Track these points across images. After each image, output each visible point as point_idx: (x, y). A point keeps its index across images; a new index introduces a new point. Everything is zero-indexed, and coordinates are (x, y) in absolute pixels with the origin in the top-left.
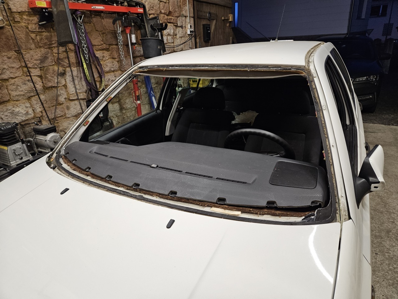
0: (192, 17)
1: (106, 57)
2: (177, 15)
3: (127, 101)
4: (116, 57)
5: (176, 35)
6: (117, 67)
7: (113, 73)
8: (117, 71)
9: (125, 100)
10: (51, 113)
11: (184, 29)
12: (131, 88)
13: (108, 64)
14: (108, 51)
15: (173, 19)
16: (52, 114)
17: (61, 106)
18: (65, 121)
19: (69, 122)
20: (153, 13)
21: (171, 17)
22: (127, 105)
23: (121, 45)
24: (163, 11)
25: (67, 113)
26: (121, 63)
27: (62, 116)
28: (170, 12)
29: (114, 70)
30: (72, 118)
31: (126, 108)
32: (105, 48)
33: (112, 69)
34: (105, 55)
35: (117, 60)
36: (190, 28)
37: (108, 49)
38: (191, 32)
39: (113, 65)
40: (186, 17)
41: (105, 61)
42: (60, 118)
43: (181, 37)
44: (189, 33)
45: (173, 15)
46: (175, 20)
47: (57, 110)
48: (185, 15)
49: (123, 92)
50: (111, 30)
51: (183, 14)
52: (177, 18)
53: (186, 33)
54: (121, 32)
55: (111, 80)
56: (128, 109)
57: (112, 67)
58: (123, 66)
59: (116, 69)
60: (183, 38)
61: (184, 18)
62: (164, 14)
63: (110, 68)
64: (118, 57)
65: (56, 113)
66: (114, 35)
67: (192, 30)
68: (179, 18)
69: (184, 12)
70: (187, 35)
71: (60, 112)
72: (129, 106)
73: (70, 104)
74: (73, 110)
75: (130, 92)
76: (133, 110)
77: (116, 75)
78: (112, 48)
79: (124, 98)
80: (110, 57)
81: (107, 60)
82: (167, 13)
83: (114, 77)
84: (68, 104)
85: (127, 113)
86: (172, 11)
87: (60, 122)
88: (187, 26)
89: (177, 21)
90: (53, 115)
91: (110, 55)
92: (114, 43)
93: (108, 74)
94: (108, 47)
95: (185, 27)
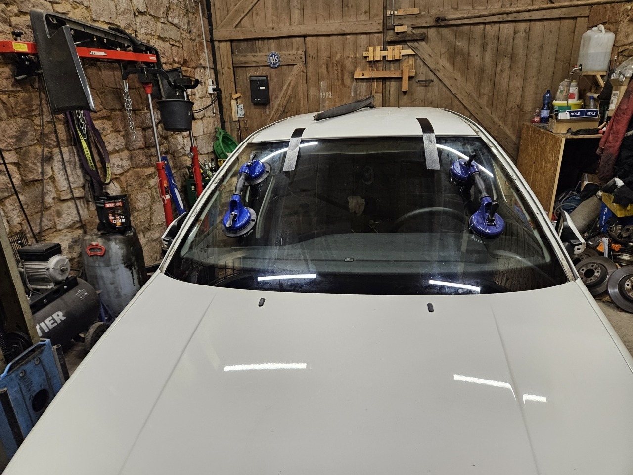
0: (212, 69)
1: (108, 129)
2: (194, 65)
3: (139, 197)
4: (121, 129)
5: (194, 95)
6: (123, 144)
7: (118, 154)
8: (121, 150)
9: (136, 195)
10: (35, 224)
11: (203, 86)
12: (143, 177)
13: (111, 141)
14: (109, 120)
15: (189, 71)
16: (36, 226)
17: (49, 212)
18: (55, 236)
19: (61, 237)
20: (164, 62)
21: (187, 69)
22: (139, 204)
23: (130, 110)
24: (176, 59)
25: (57, 222)
26: (128, 138)
27: (51, 228)
28: (185, 61)
29: (119, 150)
30: (66, 230)
31: (139, 208)
32: (105, 115)
33: (117, 149)
34: (106, 126)
35: (122, 133)
36: (211, 84)
37: (109, 116)
38: (214, 90)
39: (118, 142)
40: (205, 68)
41: (106, 135)
42: (47, 232)
43: (201, 98)
44: (211, 91)
45: (189, 65)
46: (192, 73)
47: (44, 219)
48: (203, 65)
49: (132, 183)
50: (112, 88)
51: (201, 64)
52: (194, 70)
53: (207, 91)
54: (128, 88)
55: (117, 166)
56: (140, 210)
57: (117, 145)
58: (131, 142)
59: (122, 147)
60: (203, 99)
61: (202, 70)
62: (178, 63)
63: (114, 146)
64: (124, 129)
65: (43, 224)
66: (117, 96)
67: (215, 87)
68: (196, 70)
69: (202, 61)
70: (208, 94)
71: (47, 222)
72: (142, 205)
73: (61, 207)
74: (67, 217)
75: (142, 183)
76: (148, 211)
77: (123, 158)
78: (115, 114)
79: (135, 193)
80: (112, 129)
81: (109, 134)
82: (182, 63)
83: (119, 160)
84: (59, 208)
85: (140, 217)
86: (187, 59)
87: (49, 239)
88: (207, 81)
89: (194, 74)
90: (38, 227)
91: (112, 127)
92: (118, 107)
93: (112, 156)
94: (109, 114)
95: (205, 83)
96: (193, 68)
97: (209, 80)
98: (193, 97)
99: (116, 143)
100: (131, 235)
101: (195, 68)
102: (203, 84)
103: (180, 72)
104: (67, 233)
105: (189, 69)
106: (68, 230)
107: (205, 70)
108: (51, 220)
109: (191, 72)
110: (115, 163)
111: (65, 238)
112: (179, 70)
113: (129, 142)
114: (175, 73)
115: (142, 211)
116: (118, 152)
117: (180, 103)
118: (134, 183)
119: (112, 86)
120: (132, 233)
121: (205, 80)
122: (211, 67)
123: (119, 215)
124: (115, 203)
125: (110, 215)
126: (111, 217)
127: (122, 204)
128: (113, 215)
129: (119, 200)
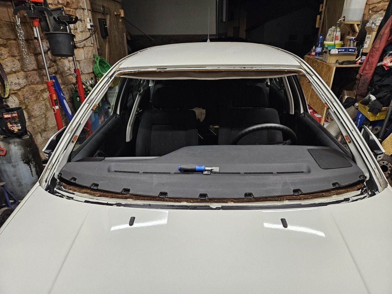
0: (89, 10)
1: (5, 54)
2: (75, 7)
3: (35, 107)
4: (17, 55)
5: (76, 29)
6: (19, 66)
7: (15, 74)
8: (19, 72)
9: (33, 106)
11: (83, 23)
12: (37, 92)
13: (8, 64)
14: (6, 48)
15: (71, 11)
20: (51, 3)
21: (69, 9)
22: (36, 112)
23: (23, 39)
24: (60, 2)
26: (23, 61)
28: (68, 3)
29: (16, 71)
31: (35, 115)
32: (2, 43)
33: (14, 70)
34: (3, 52)
35: (17, 58)
36: (89, 22)
37: (5, 44)
38: (91, 26)
39: (14, 65)
40: (84, 9)
41: (4, 59)
43: (82, 32)
44: (89, 27)
45: (71, 6)
46: (74, 12)
48: (82, 7)
49: (28, 97)
50: (7, 21)
51: (80, 6)
52: (75, 10)
53: (86, 27)
54: (20, 23)
55: (14, 84)
56: (37, 117)
57: (13, 67)
58: (26, 65)
59: (18, 69)
60: (84, 33)
61: (82, 11)
62: (62, 4)
63: (11, 68)
64: (19, 55)
66: (11, 28)
67: (92, 24)
68: (77, 11)
69: (81, 4)
70: (87, 30)
72: (38, 113)
75: (37, 96)
76: (43, 117)
77: (19, 77)
78: (10, 43)
79: (31, 104)
80: (9, 54)
81: (6, 58)
82: (65, 4)
83: (16, 79)
85: (37, 122)
86: (70, 2)
88: (85, 20)
89: (76, 14)
91: (9, 53)
92: (12, 37)
93: (10, 76)
94: (5, 43)
95: (84, 20)
96: (74, 9)
97: (87, 18)
98: (76, 31)
99: (13, 66)
100: (28, 139)
101: (76, 9)
102: (83, 21)
103: (63, 11)
105: (71, 9)
107: (84, 11)
109: (72, 11)
110: (13, 82)
112: (62, 9)
113: (24, 65)
114: (58, 12)
115: (39, 118)
116: (15, 72)
117: (64, 35)
118: (30, 97)
119: (6, 20)
120: (28, 137)
121: (84, 19)
122: (88, 9)
123: (16, 123)
124: (12, 114)
125: (9, 123)
126: (9, 125)
127: (18, 114)
128: (11, 124)
129: (15, 112)
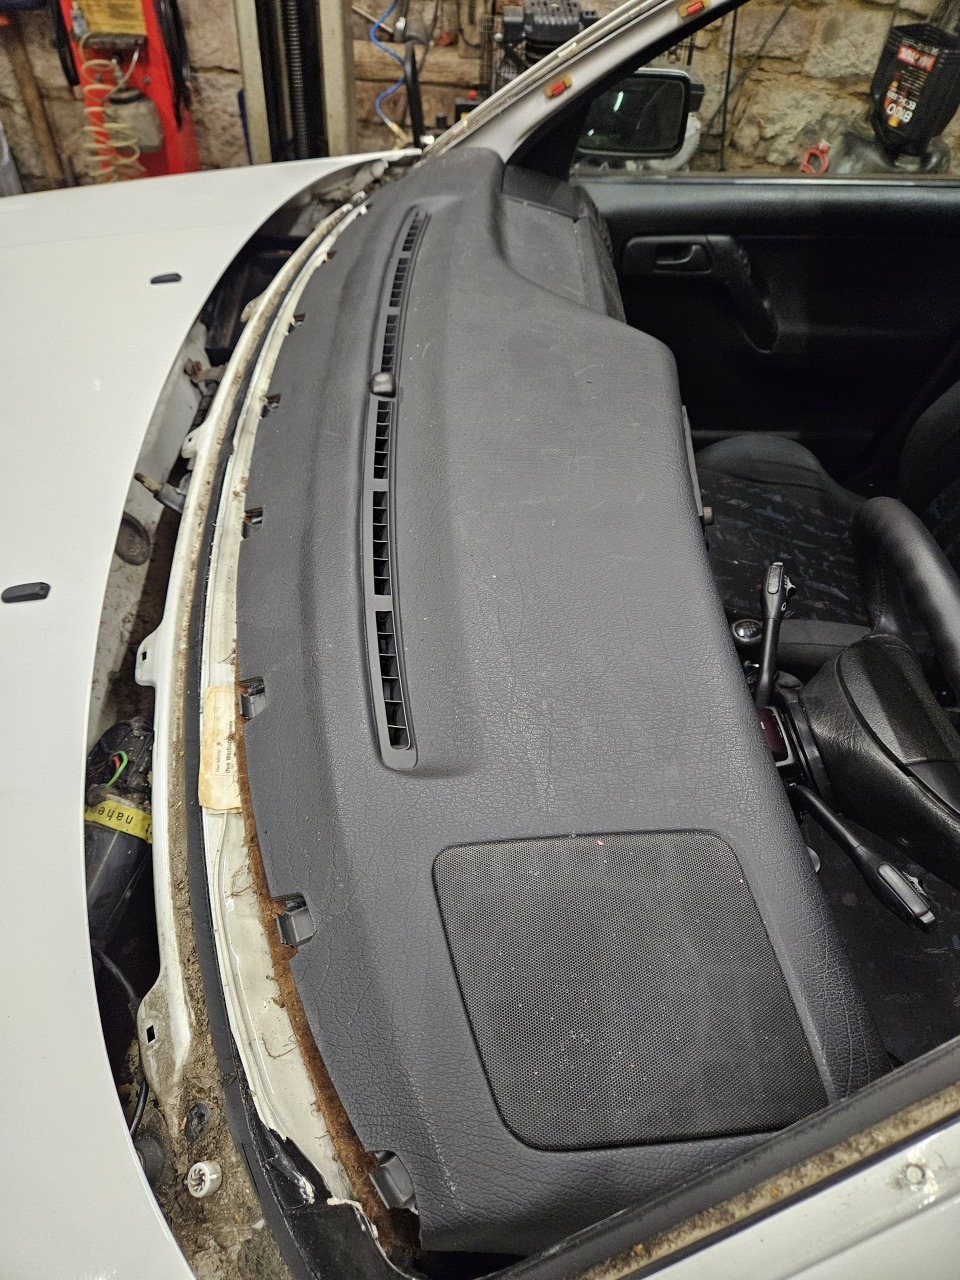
74: (844, 51)
104: (823, 94)
106: (829, 86)
108: (799, 39)
111: (809, 103)
123: (909, 96)
124: (922, 53)
125: (895, 84)
126: (891, 95)
127: (935, 65)
128: (899, 89)
129: (935, 51)
